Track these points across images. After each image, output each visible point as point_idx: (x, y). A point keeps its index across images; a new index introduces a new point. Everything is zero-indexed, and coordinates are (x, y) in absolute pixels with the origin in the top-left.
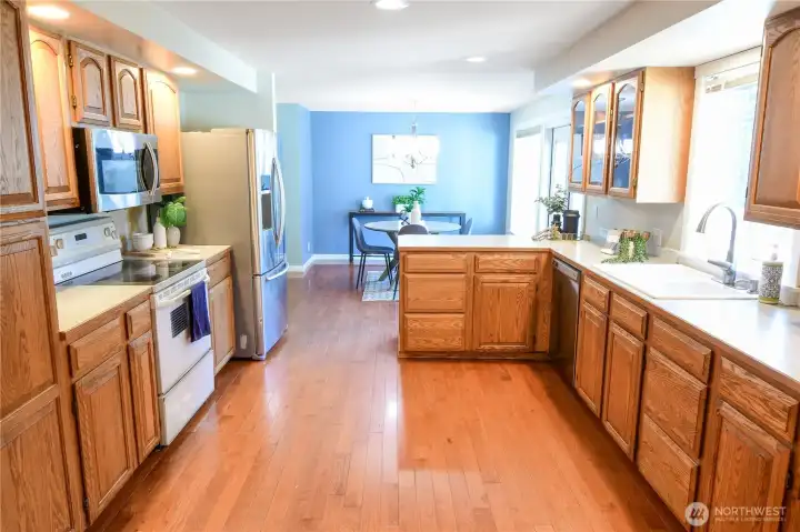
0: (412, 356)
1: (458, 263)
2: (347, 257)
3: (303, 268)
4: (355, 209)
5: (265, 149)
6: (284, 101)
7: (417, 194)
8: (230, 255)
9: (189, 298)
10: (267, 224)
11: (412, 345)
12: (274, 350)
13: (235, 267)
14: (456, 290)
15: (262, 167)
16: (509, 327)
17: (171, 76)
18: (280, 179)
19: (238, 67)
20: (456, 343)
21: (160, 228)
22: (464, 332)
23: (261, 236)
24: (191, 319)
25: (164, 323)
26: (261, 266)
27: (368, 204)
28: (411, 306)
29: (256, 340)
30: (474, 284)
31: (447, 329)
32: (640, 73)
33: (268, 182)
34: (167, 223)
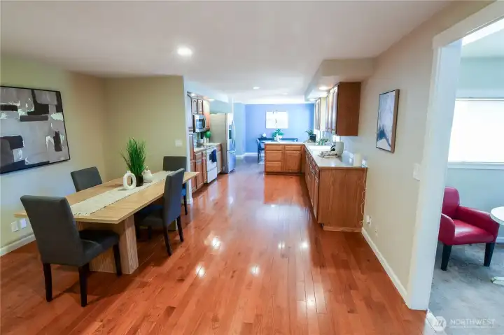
0: (269, 173)
1: (279, 148)
2: (257, 154)
3: (242, 156)
4: (260, 137)
5: (230, 118)
6: (236, 102)
7: (279, 132)
8: (221, 145)
9: (212, 152)
10: (230, 138)
11: (268, 170)
12: (232, 172)
13: (222, 148)
14: (279, 156)
15: (229, 122)
16: (294, 166)
17: (208, 101)
18: (234, 127)
19: (224, 97)
20: (279, 170)
21: (205, 138)
22: (281, 167)
23: (229, 141)
24: (213, 158)
25: (208, 157)
26: (228, 149)
27: (264, 135)
28: (267, 159)
29: (227, 169)
30: (284, 154)
31: (277, 166)
32: (320, 98)
33: (231, 126)
34: (206, 137)
